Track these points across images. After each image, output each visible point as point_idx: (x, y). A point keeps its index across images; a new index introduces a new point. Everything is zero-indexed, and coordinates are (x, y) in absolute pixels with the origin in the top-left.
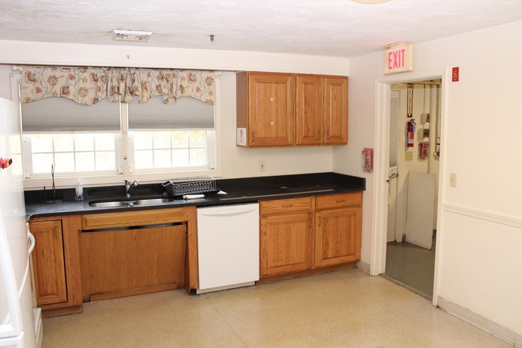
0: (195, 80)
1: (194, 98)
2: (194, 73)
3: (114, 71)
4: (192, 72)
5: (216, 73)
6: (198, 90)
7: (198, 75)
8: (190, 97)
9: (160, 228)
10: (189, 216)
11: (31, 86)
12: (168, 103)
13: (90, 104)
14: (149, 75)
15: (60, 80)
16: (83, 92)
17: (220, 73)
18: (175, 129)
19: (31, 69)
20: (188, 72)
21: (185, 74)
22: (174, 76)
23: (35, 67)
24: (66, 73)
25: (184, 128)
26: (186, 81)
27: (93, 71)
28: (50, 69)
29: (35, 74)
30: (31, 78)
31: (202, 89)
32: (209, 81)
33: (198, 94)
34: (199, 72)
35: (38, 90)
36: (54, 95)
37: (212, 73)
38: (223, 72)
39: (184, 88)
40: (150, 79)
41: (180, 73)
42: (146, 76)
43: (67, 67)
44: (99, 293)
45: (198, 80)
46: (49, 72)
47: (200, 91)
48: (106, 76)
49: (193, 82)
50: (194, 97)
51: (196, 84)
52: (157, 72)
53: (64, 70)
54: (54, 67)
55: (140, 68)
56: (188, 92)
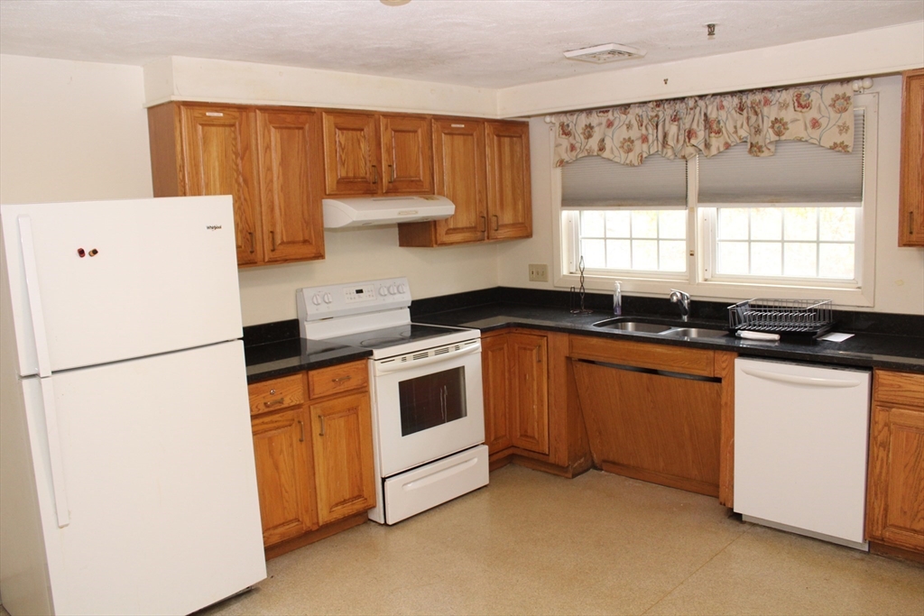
0: (807, 106)
1: (806, 141)
2: (806, 91)
3: (666, 106)
4: (802, 89)
5: (856, 85)
6: (815, 124)
7: (814, 95)
8: (800, 140)
9: (683, 381)
10: (724, 369)
11: (565, 142)
12: (762, 155)
13: (636, 164)
14: (721, 107)
15: (596, 129)
16: (628, 145)
17: (867, 83)
18: (777, 204)
19: (563, 119)
20: (791, 91)
21: (787, 96)
22: (767, 102)
23: (568, 115)
24: (603, 119)
25: (795, 202)
26: (791, 108)
27: (638, 111)
28: (584, 115)
29: (568, 125)
30: (566, 131)
31: (823, 122)
32: (842, 104)
33: (815, 134)
34: (817, 88)
35: (573, 148)
36: (590, 155)
37: (845, 86)
38: (874, 79)
39: (786, 123)
40: (723, 114)
41: (778, 94)
42: (715, 109)
43: (604, 110)
44: (614, 463)
45: (814, 104)
46: (583, 120)
47: (820, 126)
48: (657, 116)
49: (804, 110)
50: (808, 139)
51: (812, 114)
52: (736, 100)
53: (601, 114)
54: (589, 111)
55: (706, 96)
56: (796, 129)
